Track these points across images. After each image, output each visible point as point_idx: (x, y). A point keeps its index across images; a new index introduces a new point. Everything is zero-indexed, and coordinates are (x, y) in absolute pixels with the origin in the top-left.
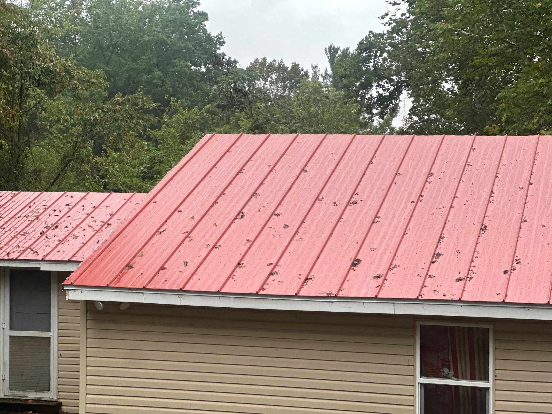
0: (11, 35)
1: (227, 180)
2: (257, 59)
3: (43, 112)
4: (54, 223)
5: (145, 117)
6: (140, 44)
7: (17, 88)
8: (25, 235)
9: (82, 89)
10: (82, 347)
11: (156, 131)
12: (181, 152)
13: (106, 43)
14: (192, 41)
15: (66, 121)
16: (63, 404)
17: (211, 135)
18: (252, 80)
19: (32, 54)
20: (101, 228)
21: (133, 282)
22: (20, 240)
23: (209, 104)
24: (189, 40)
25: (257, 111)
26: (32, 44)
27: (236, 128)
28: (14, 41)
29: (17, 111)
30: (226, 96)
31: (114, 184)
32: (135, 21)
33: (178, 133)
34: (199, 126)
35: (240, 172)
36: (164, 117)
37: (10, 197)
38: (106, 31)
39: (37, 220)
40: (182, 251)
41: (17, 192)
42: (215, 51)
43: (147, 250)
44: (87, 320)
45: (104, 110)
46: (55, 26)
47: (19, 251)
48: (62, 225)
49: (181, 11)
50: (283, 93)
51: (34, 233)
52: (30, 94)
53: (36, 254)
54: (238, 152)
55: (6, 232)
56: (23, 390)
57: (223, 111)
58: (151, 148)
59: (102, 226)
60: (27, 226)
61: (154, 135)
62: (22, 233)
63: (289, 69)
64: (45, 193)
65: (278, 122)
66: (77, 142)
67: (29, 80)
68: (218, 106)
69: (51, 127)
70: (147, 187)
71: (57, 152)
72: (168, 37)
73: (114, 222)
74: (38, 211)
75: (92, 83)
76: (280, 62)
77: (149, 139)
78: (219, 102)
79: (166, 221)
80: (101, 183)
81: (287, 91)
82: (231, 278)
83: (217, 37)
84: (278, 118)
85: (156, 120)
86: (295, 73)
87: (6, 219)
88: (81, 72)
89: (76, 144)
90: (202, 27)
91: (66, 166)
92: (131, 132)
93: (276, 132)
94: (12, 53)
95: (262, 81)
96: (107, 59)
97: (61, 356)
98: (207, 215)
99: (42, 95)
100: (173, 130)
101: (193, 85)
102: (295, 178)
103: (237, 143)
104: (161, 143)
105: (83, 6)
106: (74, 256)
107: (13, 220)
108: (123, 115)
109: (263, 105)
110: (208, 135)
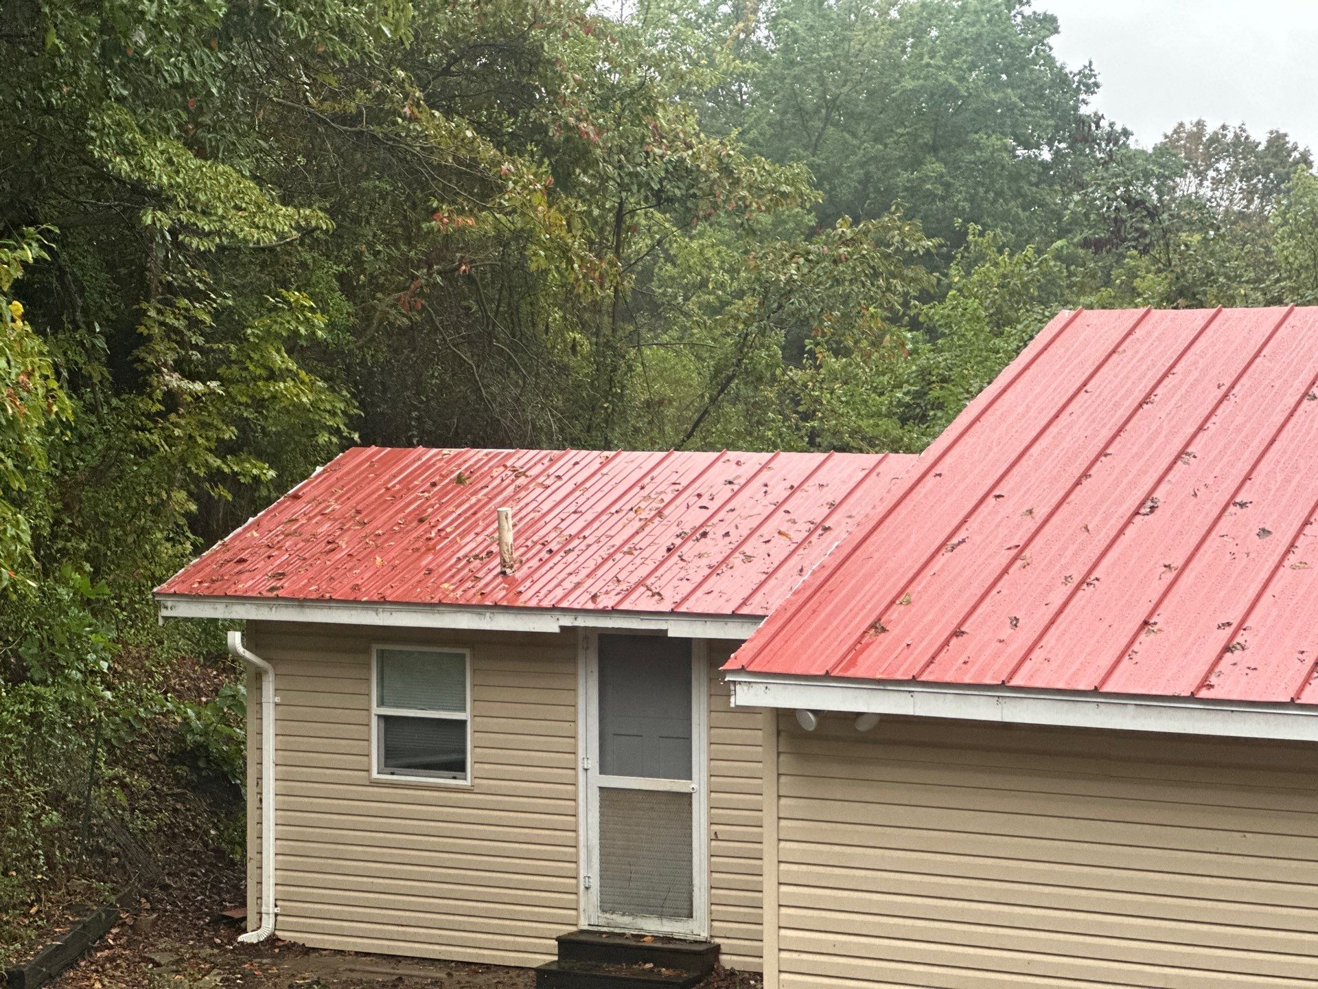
0: (597, 91)
1: (1113, 420)
2: (1181, 125)
3: (669, 266)
4: (697, 525)
5: (909, 273)
6: (894, 100)
7: (610, 210)
8: (630, 553)
9: (759, 208)
10: (768, 817)
11: (934, 306)
12: (993, 356)
13: (811, 100)
14: (1019, 87)
15: (722, 285)
16: (723, 949)
17: (1073, 313)
18: (1169, 177)
19: (645, 132)
20: (808, 537)
21: (886, 665)
22: (621, 565)
23: (1059, 238)
24: (1009, 84)
25: (1181, 253)
26: (644, 109)
27: (1128, 295)
28: (604, 104)
29: (612, 264)
30: (1105, 219)
31: (834, 434)
32: (882, 43)
33: (986, 309)
34: (1036, 294)
35: (1145, 401)
36: (953, 272)
37: (596, 465)
38: (812, 70)
39: (658, 519)
40: (1005, 592)
41: (613, 453)
42: (1076, 108)
43: (919, 588)
44: (779, 754)
45: (811, 257)
46: (696, 64)
47: (618, 589)
48: (716, 531)
49: (992, 16)
50: (1247, 207)
51: (653, 548)
52: (638, 224)
53: (657, 597)
54: (1140, 355)
55: (589, 546)
56: (631, 914)
57: (1096, 253)
58: (920, 345)
59: (811, 533)
60: (637, 533)
61: (926, 315)
62: (625, 549)
63: (1261, 148)
64: (677, 453)
65: (1235, 278)
66: (747, 335)
67: (639, 191)
68: (1086, 244)
69: (686, 299)
70: (911, 439)
71: (699, 358)
72: (961, 79)
73: (839, 524)
74: (663, 496)
75: (783, 194)
76: (1238, 131)
77: (914, 325)
78: (1087, 233)
79: (964, 521)
80: (804, 432)
81: (1257, 201)
82: (1127, 658)
83: (1080, 72)
84: (1235, 269)
85: (935, 281)
86: (1275, 155)
87: (589, 516)
88: (755, 170)
89: (745, 339)
90: (1044, 51)
91: (722, 391)
92: (872, 309)
93: (1231, 302)
94: (600, 130)
95: (1192, 179)
96: (814, 139)
97: (716, 837)
98: (1065, 505)
99: (667, 225)
100: (973, 303)
101: (1019, 194)
102: (1287, 413)
103: (1137, 330)
104: (943, 335)
105: (760, 14)
106: (744, 603)
107: (604, 518)
108: (854, 269)
109: (1197, 237)
110: (1066, 314)
